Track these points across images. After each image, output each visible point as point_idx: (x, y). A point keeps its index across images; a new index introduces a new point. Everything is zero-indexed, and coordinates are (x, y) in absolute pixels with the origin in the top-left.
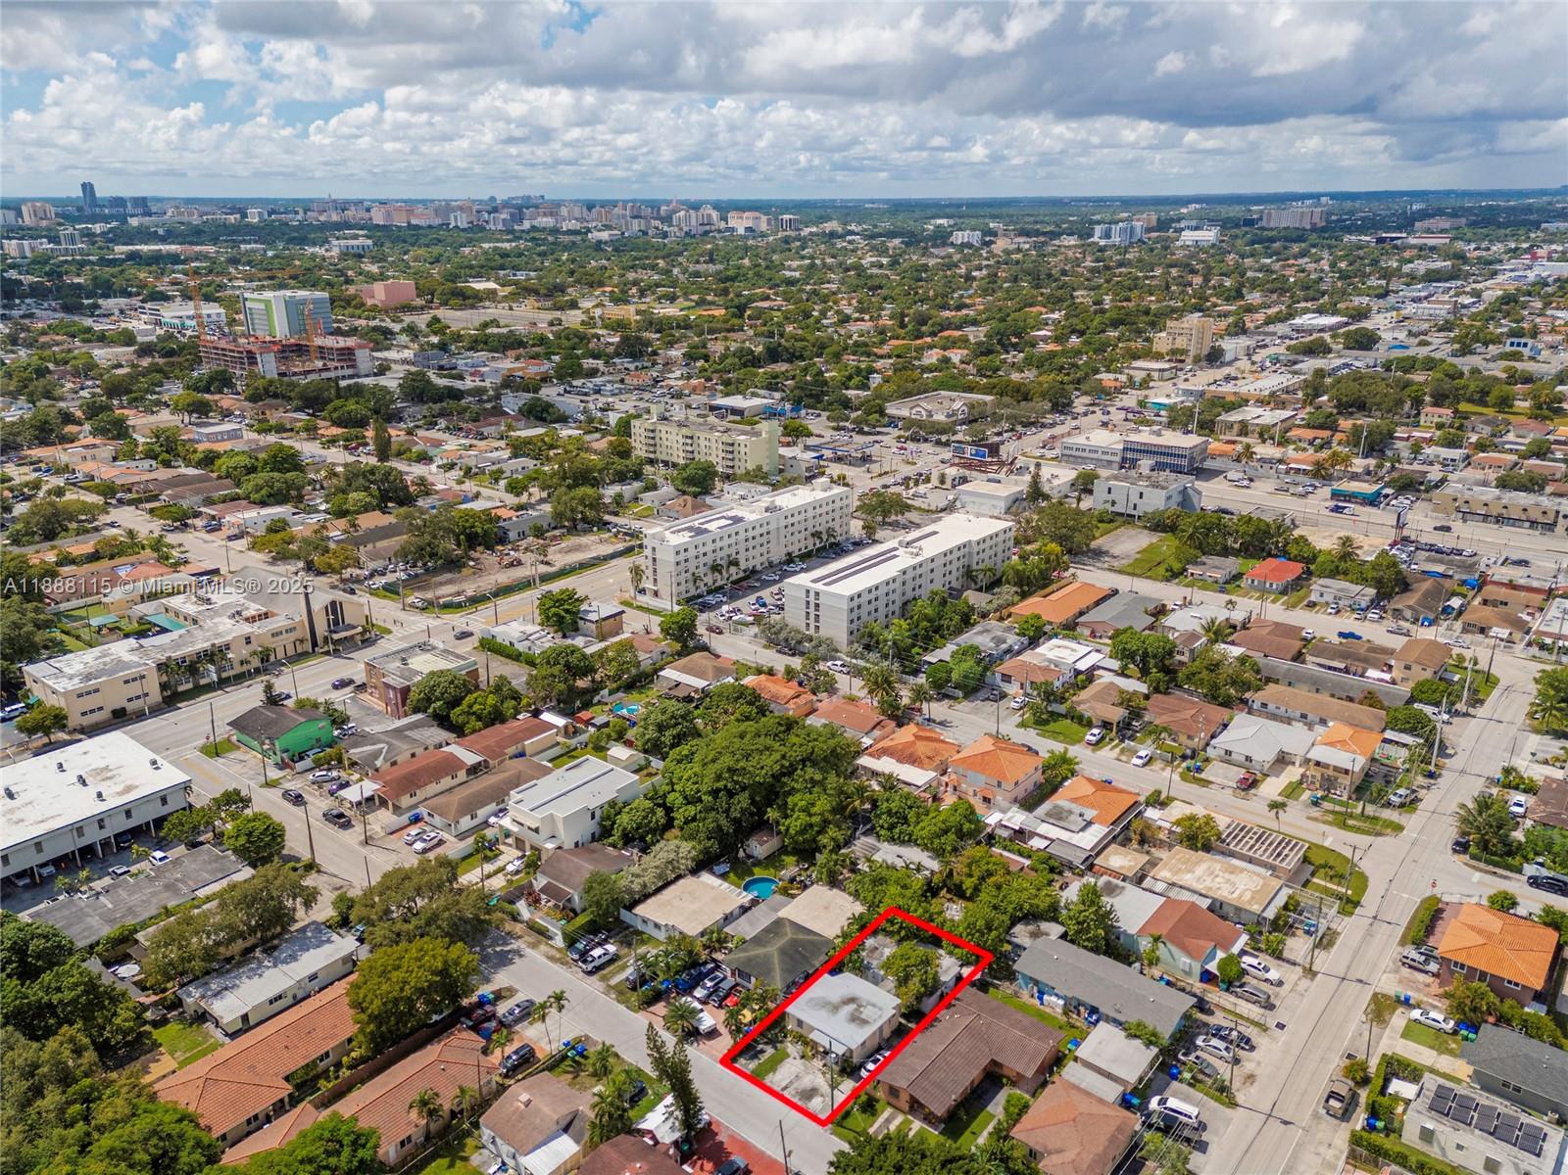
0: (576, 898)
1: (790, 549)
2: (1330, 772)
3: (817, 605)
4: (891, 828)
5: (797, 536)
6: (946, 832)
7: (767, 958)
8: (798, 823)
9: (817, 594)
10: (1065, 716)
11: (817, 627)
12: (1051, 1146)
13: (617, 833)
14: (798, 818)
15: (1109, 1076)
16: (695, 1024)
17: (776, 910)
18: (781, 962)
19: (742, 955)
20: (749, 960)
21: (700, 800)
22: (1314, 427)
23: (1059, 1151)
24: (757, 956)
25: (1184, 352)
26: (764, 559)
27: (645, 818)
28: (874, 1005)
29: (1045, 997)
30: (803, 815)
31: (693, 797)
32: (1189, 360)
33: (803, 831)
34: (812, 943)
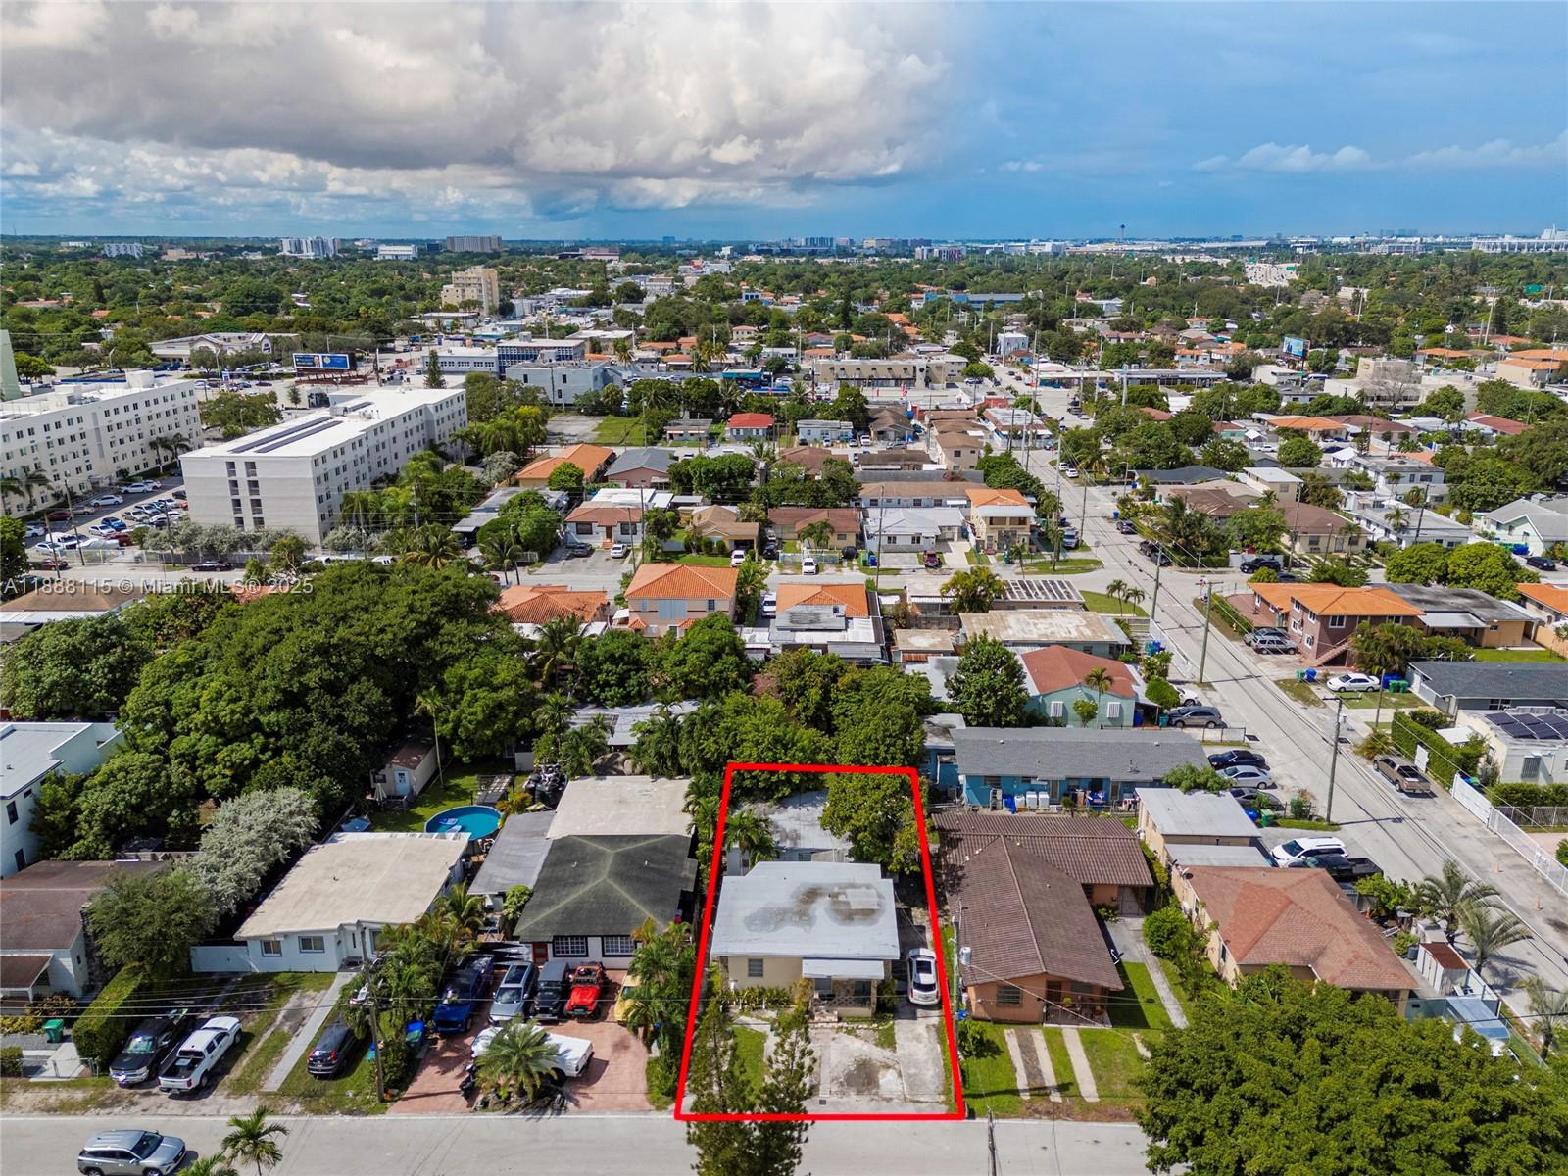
0: (67, 963)
1: (123, 464)
2: (1008, 527)
3: (254, 485)
4: (622, 681)
5: (128, 447)
6: (717, 656)
7: (603, 898)
8: (478, 707)
9: (251, 465)
10: (688, 549)
11: (259, 522)
12: (1306, 949)
13: (89, 833)
14: (475, 698)
15: (1218, 840)
16: (547, 1066)
17: (542, 834)
18: (636, 893)
19: (548, 912)
20: (570, 914)
21: (257, 726)
22: (658, 340)
23: (1321, 952)
24: (579, 905)
25: (477, 303)
26: (83, 477)
27: (152, 780)
28: (852, 886)
29: (1018, 800)
30: (482, 693)
31: (238, 726)
32: (484, 312)
33: (491, 717)
34: (653, 848)
